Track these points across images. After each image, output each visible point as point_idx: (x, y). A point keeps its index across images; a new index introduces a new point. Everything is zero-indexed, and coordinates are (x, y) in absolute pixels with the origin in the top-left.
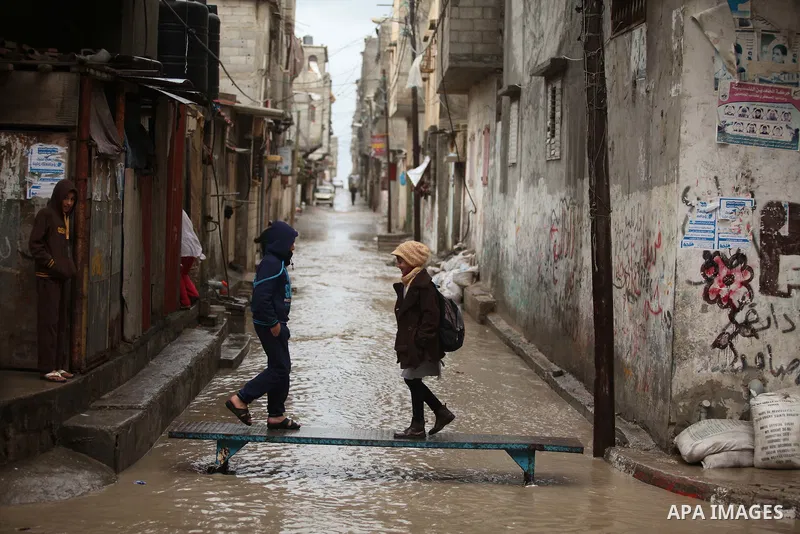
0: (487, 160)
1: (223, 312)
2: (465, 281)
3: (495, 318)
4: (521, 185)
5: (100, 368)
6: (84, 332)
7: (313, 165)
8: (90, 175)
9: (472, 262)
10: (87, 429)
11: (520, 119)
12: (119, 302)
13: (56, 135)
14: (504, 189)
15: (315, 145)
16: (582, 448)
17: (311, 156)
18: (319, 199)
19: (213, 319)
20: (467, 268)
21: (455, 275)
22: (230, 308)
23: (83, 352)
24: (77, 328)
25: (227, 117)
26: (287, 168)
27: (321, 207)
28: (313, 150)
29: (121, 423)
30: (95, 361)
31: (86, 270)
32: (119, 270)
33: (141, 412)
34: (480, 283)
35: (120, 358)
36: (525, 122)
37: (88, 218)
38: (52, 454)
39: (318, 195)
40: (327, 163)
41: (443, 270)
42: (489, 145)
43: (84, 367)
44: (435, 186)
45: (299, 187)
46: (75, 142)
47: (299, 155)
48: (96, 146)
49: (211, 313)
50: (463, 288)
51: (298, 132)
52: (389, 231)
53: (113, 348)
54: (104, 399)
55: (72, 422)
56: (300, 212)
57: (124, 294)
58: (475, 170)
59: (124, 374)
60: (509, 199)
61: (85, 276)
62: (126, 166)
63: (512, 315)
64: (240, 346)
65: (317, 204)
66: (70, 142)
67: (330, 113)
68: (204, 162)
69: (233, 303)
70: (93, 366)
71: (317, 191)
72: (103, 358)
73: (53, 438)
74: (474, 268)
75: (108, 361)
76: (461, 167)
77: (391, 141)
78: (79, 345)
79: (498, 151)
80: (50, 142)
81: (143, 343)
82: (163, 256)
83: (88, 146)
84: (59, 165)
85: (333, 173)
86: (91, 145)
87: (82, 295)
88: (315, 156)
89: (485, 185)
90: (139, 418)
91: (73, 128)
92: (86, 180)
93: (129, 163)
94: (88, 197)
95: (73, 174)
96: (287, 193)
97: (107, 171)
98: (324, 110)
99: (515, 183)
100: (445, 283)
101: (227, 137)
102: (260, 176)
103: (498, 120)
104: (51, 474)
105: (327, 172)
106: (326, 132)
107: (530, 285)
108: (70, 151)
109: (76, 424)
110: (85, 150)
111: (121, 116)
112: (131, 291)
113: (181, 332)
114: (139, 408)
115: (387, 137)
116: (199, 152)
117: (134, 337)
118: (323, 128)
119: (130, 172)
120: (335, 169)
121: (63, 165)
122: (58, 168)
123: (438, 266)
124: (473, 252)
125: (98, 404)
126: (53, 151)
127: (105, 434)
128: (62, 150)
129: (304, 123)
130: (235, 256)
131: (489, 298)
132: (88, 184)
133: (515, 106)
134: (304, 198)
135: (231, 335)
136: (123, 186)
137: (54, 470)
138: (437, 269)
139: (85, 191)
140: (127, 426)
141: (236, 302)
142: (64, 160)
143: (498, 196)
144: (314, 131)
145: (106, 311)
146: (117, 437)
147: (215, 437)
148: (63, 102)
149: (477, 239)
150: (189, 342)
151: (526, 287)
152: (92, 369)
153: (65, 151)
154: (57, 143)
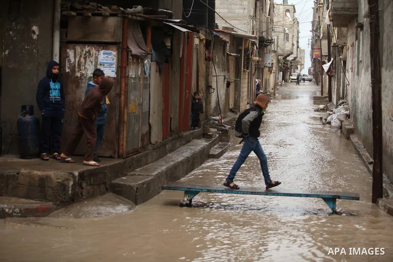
0: (353, 59)
1: (216, 132)
2: (342, 118)
3: (353, 136)
4: (363, 71)
5: (135, 156)
6: (125, 139)
7: (289, 63)
8: (128, 65)
9: (346, 109)
10: (122, 184)
11: (363, 39)
12: (148, 125)
13: (111, 46)
14: (358, 74)
15: (289, 53)
16: (359, 198)
17: (288, 58)
18: (292, 79)
19: (210, 135)
20: (344, 112)
21: (338, 116)
22: (222, 130)
23: (124, 149)
24: (121, 137)
25: (226, 38)
26: (269, 64)
27: (293, 83)
28: (289, 55)
29: (140, 182)
30: (132, 153)
31: (126, 110)
32: (148, 110)
33: (152, 177)
34: (349, 119)
35: (147, 152)
36: (365, 40)
37: (127, 85)
38: (106, 196)
39: (291, 77)
40: (298, 62)
41: (334, 113)
42: (353, 52)
43: (125, 156)
44: (335, 73)
45: (281, 73)
46: (120, 50)
47: (281, 58)
48: (131, 51)
49: (209, 132)
50: (341, 122)
51: (278, 46)
52: (322, 95)
53: (144, 147)
54: (136, 171)
55: (117, 181)
56: (281, 85)
57: (150, 121)
58: (349, 65)
59: (150, 160)
60: (360, 78)
61: (126, 112)
62: (152, 61)
63: (359, 135)
64: (222, 148)
65: (291, 81)
66: (118, 50)
67: (298, 38)
68: (206, 59)
69: (223, 128)
70: (130, 155)
71: (291, 76)
72: (137, 152)
73: (107, 189)
74: (347, 112)
75: (140, 153)
76: (345, 63)
77: (323, 51)
78: (122, 145)
79: (356, 55)
80: (108, 50)
81: (164, 145)
82: (178, 104)
83: (127, 51)
84: (113, 60)
85: (302, 67)
86: (128, 51)
87: (124, 121)
88: (290, 58)
89: (352, 71)
90: (151, 180)
91: (120, 43)
92: (125, 68)
93: (153, 59)
94: (127, 75)
95: (120, 65)
96: (272, 76)
97: (139, 63)
98: (293, 36)
99: (361, 70)
100: (334, 119)
101: (228, 48)
102: (247, 67)
103: (356, 40)
104: (102, 205)
105: (299, 66)
106: (295, 47)
107: (365, 120)
108: (118, 54)
109: (118, 182)
110: (125, 53)
111: (149, 38)
112: (155, 120)
113: (190, 141)
114: (152, 175)
115: (321, 49)
116: (203, 55)
117: (157, 142)
118: (293, 45)
119: (154, 64)
120: (303, 64)
121: (115, 61)
122: (113, 62)
123: (332, 111)
124: (348, 104)
125: (132, 173)
126: (110, 54)
127: (131, 187)
128: (114, 53)
129: (281, 42)
130: (234, 105)
131: (352, 127)
132: (127, 69)
133: (361, 33)
134: (284, 78)
135: (220, 143)
136: (150, 70)
137: (104, 203)
138: (331, 113)
139: (125, 73)
140: (143, 184)
141: (225, 127)
142: (115, 58)
143: (356, 77)
144: (288, 47)
145: (139, 130)
146: (137, 188)
147: (183, 189)
148: (114, 31)
149: (349, 98)
150: (193, 146)
151: (364, 121)
152: (129, 156)
153: (116, 54)
154: (112, 50)
